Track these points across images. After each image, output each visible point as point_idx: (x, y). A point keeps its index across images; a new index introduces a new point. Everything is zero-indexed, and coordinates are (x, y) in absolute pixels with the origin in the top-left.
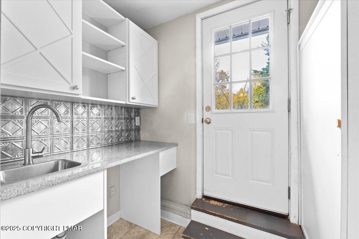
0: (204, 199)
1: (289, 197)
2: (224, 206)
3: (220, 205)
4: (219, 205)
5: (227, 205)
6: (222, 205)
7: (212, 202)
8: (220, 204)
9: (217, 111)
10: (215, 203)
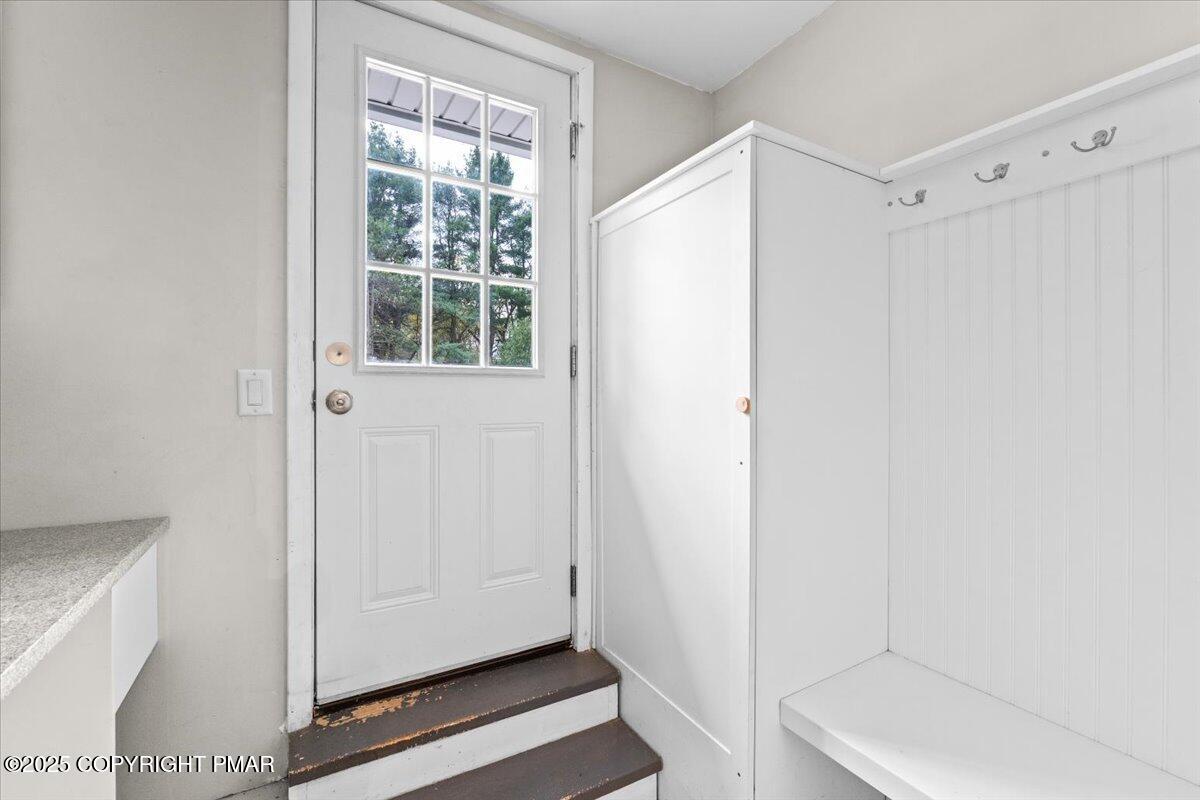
0: (322, 722)
1: (573, 592)
2: (412, 702)
3: (396, 708)
4: (392, 710)
5: (416, 694)
6: (403, 704)
7: (363, 713)
8: (395, 703)
9: (375, 363)
10: (376, 709)
